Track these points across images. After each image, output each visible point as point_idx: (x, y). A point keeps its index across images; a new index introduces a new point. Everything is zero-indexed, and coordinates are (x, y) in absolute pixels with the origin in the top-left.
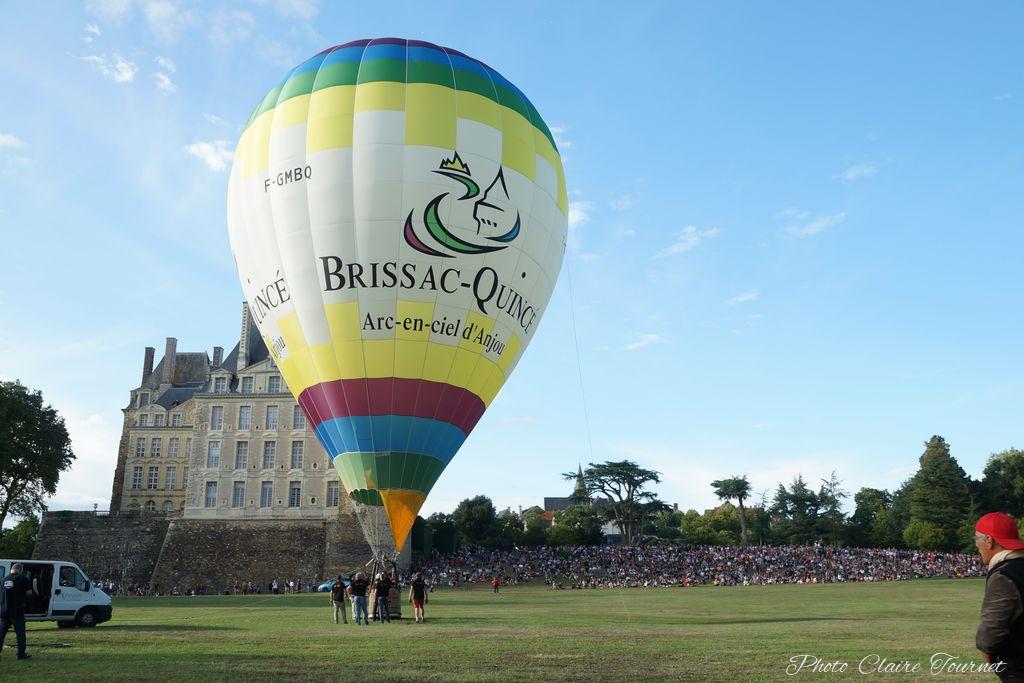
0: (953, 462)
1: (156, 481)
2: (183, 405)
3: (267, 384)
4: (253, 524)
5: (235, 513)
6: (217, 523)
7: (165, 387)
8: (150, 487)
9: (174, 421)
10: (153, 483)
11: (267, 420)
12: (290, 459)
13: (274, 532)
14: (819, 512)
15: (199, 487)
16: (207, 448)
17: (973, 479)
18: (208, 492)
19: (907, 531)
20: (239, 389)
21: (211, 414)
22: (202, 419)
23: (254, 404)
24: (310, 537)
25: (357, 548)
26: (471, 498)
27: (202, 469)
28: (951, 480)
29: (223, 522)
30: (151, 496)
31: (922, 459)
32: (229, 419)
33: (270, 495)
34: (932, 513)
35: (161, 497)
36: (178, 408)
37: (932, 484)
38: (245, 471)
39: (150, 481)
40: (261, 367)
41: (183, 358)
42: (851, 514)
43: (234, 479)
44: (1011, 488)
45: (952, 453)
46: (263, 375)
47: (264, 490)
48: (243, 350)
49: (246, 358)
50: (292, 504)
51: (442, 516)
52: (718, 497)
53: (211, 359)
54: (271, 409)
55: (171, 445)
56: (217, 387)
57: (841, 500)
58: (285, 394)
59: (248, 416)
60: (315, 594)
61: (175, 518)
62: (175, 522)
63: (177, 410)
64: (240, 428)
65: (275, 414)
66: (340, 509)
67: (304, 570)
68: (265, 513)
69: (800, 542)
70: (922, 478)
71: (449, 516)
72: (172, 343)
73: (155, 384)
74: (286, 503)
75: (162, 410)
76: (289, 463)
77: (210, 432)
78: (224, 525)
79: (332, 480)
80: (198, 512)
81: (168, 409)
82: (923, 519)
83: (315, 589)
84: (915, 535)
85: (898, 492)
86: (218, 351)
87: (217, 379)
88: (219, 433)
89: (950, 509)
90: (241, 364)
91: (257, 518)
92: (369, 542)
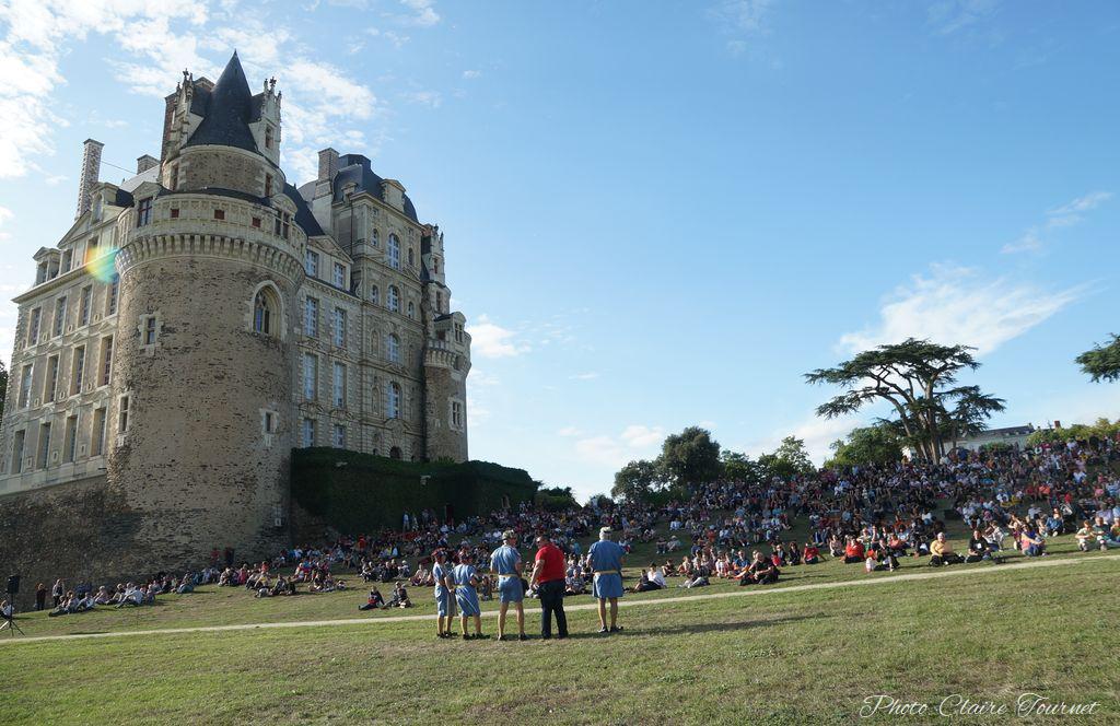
4: (50, 494)
5: (38, 478)
6: (18, 498)
11: (80, 312)
12: (96, 370)
13: (69, 505)
15: (8, 443)
16: (21, 377)
21: (29, 323)
22: (22, 333)
23: (70, 291)
26: (679, 432)
27: (14, 413)
29: (25, 496)
32: (47, 325)
33: (73, 438)
38: (52, 405)
40: (82, 229)
43: (41, 422)
46: (83, 241)
47: (68, 432)
50: (93, 450)
52: (1090, 376)
54: (90, 295)
64: (57, 334)
65: (88, 300)
68: (65, 471)
74: (89, 448)
76: (96, 379)
77: (25, 352)
80: (5, 483)
88: (33, 350)
91: (58, 482)
92: (133, 506)
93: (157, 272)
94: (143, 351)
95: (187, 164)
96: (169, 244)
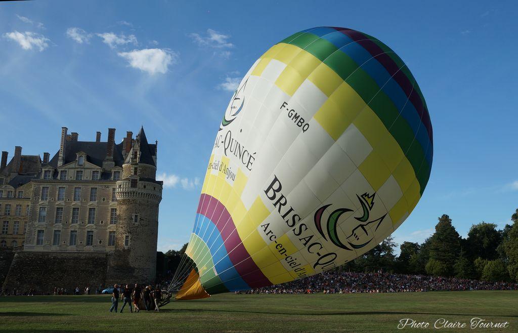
0: (453, 229)
1: (7, 229)
2: (25, 185)
3: (75, 175)
4: (65, 255)
5: (54, 248)
6: (43, 254)
7: (14, 175)
8: (3, 232)
9: (19, 195)
10: (5, 231)
11: (75, 196)
12: (87, 218)
13: (77, 259)
14: (381, 254)
15: (33, 233)
16: (38, 211)
17: (462, 238)
18: (38, 236)
19: (428, 265)
20: (59, 177)
21: (41, 191)
22: (36, 194)
23: (67, 187)
24: (98, 263)
25: (125, 269)
27: (35, 223)
28: (451, 239)
29: (48, 254)
30: (5, 238)
31: (437, 227)
32: (52, 195)
33: (75, 238)
34: (441, 256)
35: (9, 238)
36: (21, 187)
37: (442, 241)
38: (60, 225)
39: (4, 229)
40: (72, 165)
41: (26, 159)
42: (398, 256)
43: (54, 229)
44: (482, 243)
45: (453, 224)
46: (73, 170)
47: (72, 236)
48: (61, 155)
49: (63, 159)
50: (88, 244)
51: (174, 252)
53: (42, 160)
54: (77, 190)
55: (17, 209)
56: (45, 176)
57: (393, 248)
58: (86, 181)
59: (64, 193)
60: (100, 295)
61: (18, 251)
62: (18, 253)
63: (21, 188)
64: (59, 200)
65: (79, 192)
66: (116, 247)
67: (94, 281)
68: (72, 248)
69: (371, 270)
70: (436, 237)
71: (178, 252)
72: (18, 149)
73: (8, 173)
74: (85, 242)
75: (11, 188)
76: (87, 221)
77: (41, 202)
78: (48, 255)
79: (111, 231)
80: (33, 247)
81: (15, 188)
82: (436, 259)
83: (100, 292)
84: (431, 268)
85: (423, 244)
86: (46, 155)
87: (45, 171)
88: (46, 202)
89: (450, 254)
90: (60, 163)
91: (67, 251)
92: (132, 266)
93: (138, 202)
94: (134, 224)
95: (140, 168)
96: (143, 195)
